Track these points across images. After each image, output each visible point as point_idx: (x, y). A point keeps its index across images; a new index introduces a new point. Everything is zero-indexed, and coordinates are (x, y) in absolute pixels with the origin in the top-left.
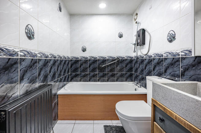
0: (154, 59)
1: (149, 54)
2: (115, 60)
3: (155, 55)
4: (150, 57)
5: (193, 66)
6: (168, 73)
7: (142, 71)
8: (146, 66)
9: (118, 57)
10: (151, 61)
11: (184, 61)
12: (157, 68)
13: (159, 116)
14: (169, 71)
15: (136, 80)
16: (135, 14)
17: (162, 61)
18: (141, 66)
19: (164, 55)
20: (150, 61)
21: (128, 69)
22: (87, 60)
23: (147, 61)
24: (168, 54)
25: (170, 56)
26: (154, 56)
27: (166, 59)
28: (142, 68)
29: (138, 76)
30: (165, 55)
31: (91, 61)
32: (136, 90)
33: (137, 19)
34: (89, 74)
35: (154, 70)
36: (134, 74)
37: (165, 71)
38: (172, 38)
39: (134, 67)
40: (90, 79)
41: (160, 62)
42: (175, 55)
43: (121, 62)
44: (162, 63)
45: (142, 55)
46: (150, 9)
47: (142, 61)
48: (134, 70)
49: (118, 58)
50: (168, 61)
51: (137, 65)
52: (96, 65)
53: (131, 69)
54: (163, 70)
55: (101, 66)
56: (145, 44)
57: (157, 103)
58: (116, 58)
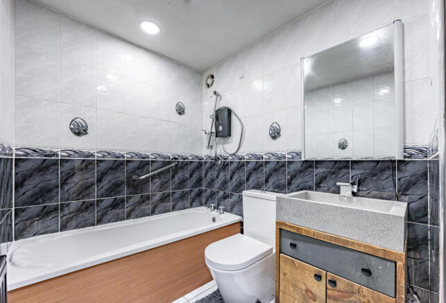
0: (248, 163)
1: (239, 153)
2: (169, 163)
3: (251, 156)
4: (240, 159)
5: (301, 172)
6: (270, 183)
7: (225, 183)
8: (233, 173)
9: (177, 157)
10: (243, 165)
11: (291, 166)
12: (253, 178)
13: (287, 242)
14: (272, 180)
15: (210, 201)
16: (208, 74)
17: (262, 165)
18: (222, 175)
19: (264, 156)
20: (241, 166)
21: (194, 181)
22: (91, 163)
23: (234, 166)
24: (270, 155)
25: (273, 159)
26: (248, 157)
27: (267, 163)
28: (225, 179)
29: (214, 193)
30: (267, 157)
31: (103, 166)
32: (214, 220)
33: (212, 85)
34: (99, 202)
35: (248, 180)
36: (206, 190)
37: (267, 181)
38: (275, 134)
39: (206, 176)
40: (102, 216)
41: (259, 167)
42: (279, 158)
43: (181, 168)
44: (261, 168)
45: (225, 155)
46: (241, 78)
47: (225, 166)
48: (204, 183)
49: (175, 158)
50: (271, 166)
51: (213, 173)
52: (122, 176)
53: (199, 182)
54: (263, 179)
55: (135, 177)
56: (230, 135)
57: (285, 225)
58: (172, 157)
